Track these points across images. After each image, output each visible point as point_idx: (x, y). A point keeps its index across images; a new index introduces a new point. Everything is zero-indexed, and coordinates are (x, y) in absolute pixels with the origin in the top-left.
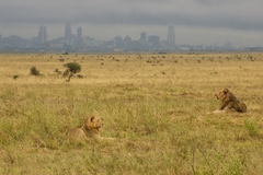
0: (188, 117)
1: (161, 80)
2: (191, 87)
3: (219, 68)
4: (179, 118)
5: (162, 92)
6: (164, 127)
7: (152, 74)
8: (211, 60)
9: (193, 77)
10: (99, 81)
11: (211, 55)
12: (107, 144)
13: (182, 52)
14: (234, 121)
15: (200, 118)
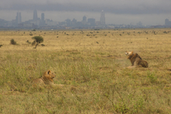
0: (111, 70)
1: (96, 47)
2: (115, 51)
3: (133, 39)
4: (105, 71)
5: (95, 55)
6: (95, 77)
7: (90, 43)
8: (129, 34)
9: (117, 45)
10: (55, 48)
11: (128, 31)
12: (58, 89)
13: (110, 29)
14: (141, 73)
15: (119, 72)
